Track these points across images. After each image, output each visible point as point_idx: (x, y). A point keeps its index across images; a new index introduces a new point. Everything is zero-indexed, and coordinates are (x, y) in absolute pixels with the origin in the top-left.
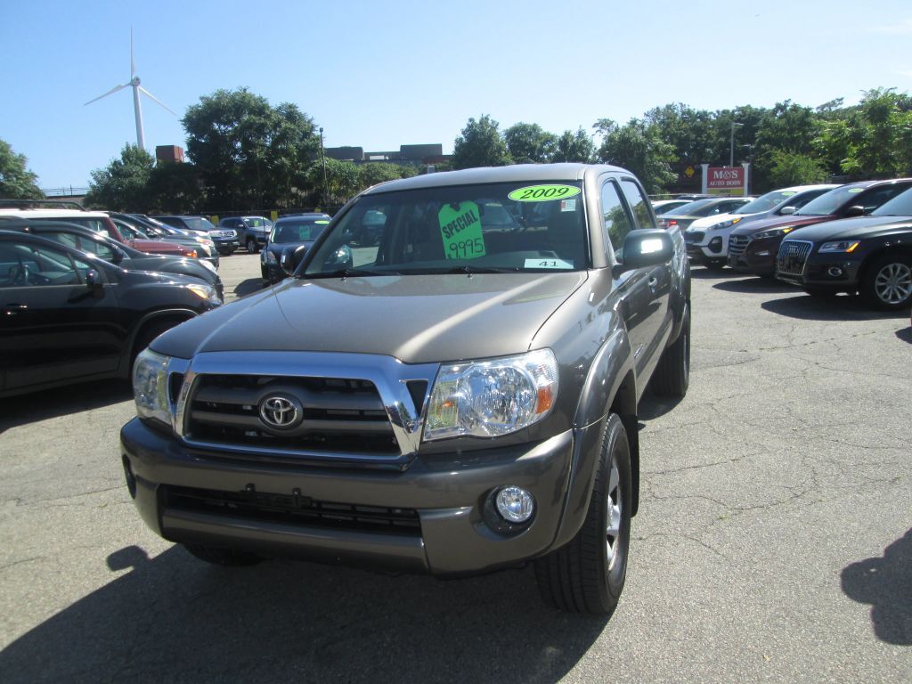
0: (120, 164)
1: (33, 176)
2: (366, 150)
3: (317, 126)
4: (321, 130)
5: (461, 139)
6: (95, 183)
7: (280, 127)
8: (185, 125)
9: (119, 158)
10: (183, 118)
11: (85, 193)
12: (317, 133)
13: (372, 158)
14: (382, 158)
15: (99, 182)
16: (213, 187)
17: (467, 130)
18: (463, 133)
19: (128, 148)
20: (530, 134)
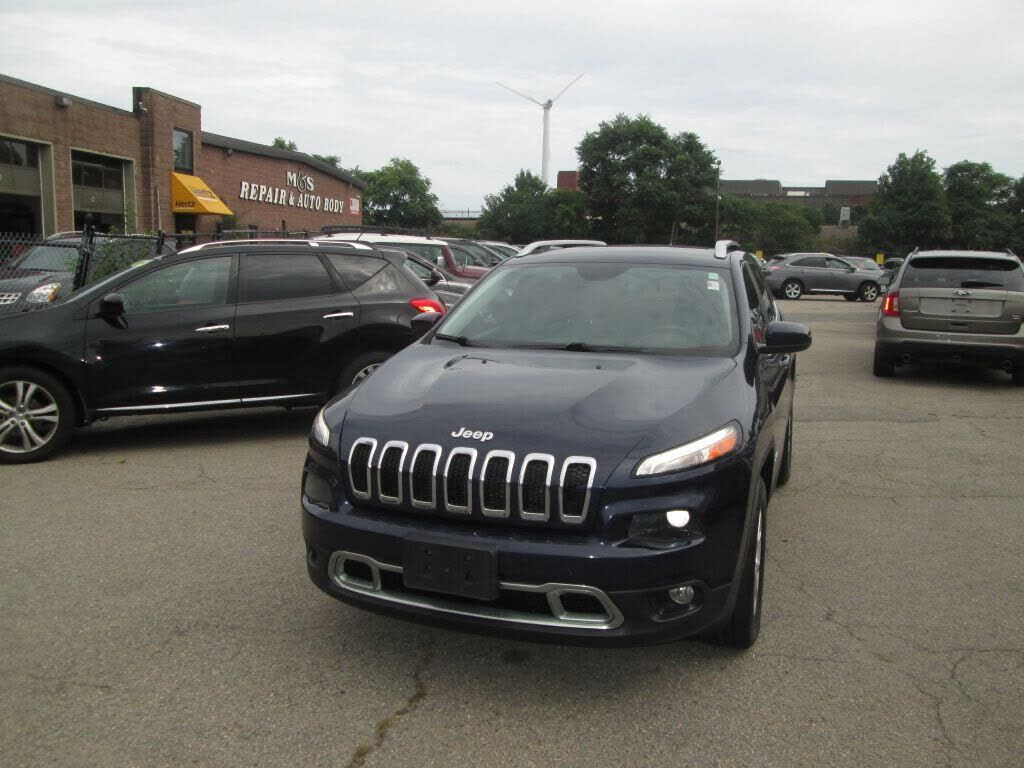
0: (513, 190)
1: (436, 198)
2: (784, 184)
3: (715, 159)
4: (719, 163)
5: (886, 177)
6: (487, 208)
7: (675, 158)
8: (579, 153)
9: (513, 184)
10: (578, 146)
11: (477, 216)
12: (714, 166)
13: (790, 194)
14: (802, 194)
15: (490, 206)
16: (600, 218)
17: (895, 167)
18: (889, 170)
19: (522, 174)
20: (976, 176)
